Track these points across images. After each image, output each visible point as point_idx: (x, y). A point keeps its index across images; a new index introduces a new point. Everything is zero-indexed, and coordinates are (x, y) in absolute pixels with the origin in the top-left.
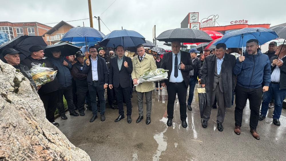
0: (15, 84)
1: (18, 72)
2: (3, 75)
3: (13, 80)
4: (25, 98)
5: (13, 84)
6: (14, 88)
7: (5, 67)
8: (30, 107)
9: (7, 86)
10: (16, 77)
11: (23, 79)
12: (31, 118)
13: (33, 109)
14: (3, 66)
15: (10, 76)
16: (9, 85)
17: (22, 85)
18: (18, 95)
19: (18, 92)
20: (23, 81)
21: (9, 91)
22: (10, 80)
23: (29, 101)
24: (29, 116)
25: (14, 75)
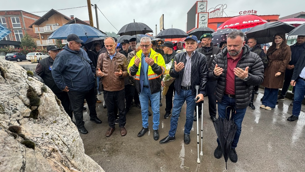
0: (31, 101)
1: (32, 77)
2: (7, 85)
3: (26, 92)
4: (51, 126)
5: (28, 101)
6: (30, 108)
7: (8, 68)
8: (64, 143)
9: (18, 106)
10: (30, 87)
11: (43, 90)
12: (70, 166)
13: (69, 146)
14: (5, 65)
15: (19, 85)
16: (21, 104)
17: (44, 101)
18: (38, 121)
19: (37, 115)
20: (44, 93)
21: (21, 117)
22: (20, 93)
23: (59, 131)
24: (67, 162)
25: (26, 82)
